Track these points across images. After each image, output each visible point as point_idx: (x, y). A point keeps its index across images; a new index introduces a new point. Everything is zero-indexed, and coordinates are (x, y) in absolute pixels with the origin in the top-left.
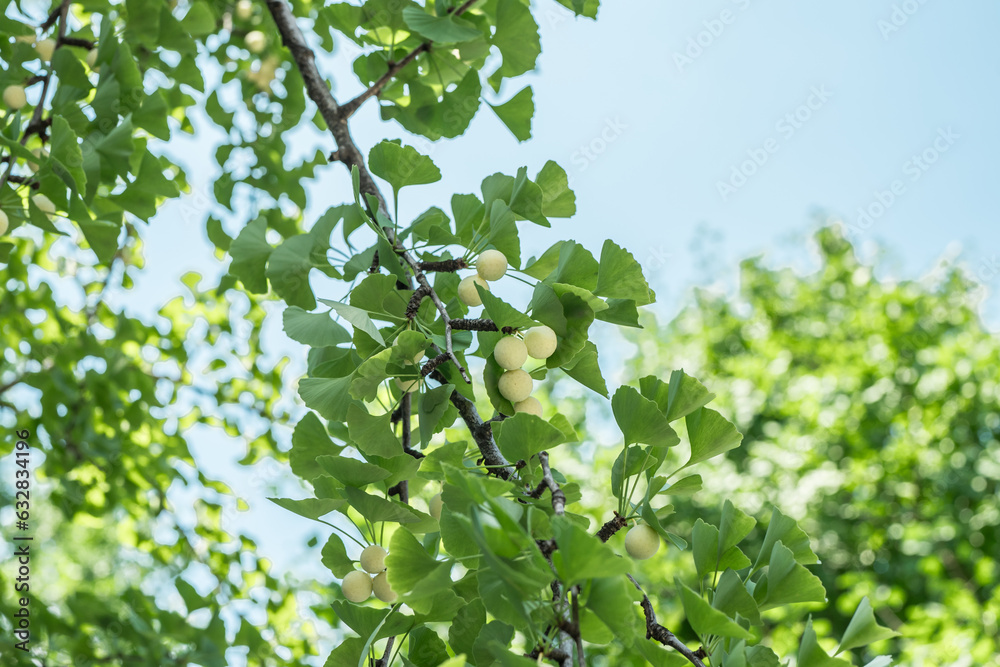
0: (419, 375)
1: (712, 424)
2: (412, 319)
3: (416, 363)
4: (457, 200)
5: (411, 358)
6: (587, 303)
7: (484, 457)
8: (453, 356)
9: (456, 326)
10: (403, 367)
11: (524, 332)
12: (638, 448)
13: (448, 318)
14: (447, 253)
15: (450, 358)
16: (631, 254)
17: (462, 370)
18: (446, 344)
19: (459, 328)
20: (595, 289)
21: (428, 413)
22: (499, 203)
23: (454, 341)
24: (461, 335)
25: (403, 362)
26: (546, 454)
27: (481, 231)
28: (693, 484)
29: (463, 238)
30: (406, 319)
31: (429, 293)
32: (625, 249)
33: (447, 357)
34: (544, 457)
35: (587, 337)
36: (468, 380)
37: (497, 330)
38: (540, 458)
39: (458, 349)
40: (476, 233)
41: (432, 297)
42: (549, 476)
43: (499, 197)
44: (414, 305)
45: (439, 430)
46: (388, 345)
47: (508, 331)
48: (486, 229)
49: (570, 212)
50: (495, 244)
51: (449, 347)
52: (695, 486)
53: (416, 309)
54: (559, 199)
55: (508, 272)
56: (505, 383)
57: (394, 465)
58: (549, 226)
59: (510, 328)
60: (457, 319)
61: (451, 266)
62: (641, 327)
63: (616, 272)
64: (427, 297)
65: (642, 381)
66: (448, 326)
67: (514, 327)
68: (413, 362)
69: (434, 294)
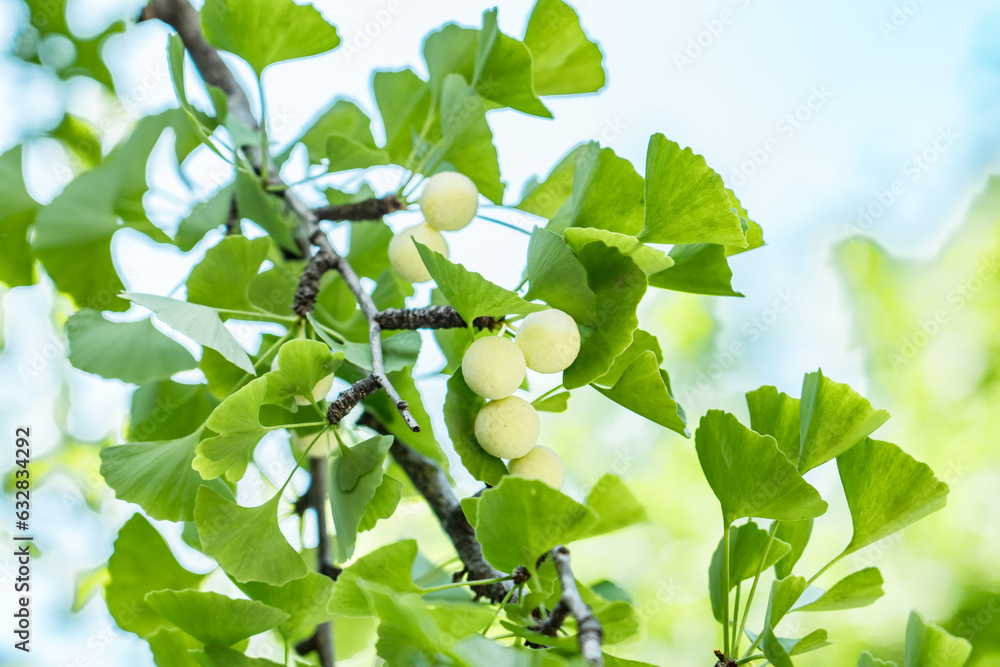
0: (325, 422)
1: (887, 469)
2: (305, 317)
3: (317, 399)
4: (382, 81)
5: (306, 392)
6: (630, 259)
7: (466, 569)
8: (385, 382)
9: (387, 323)
10: (294, 410)
11: (517, 324)
12: (751, 526)
13: (373, 311)
14: (365, 186)
15: (379, 386)
16: (700, 157)
17: (401, 407)
18: (372, 361)
19: (394, 327)
20: (642, 229)
21: (348, 492)
22: (453, 82)
23: (386, 353)
24: (401, 339)
25: (291, 401)
26: (564, 551)
27: (429, 136)
28: (864, 586)
29: (397, 152)
30: (294, 318)
31: (334, 265)
32: (688, 150)
33: (375, 384)
34: (562, 557)
35: (635, 323)
36: (413, 424)
37: (464, 325)
38: (555, 559)
39: (397, 366)
40: (419, 142)
41: (341, 271)
42: (571, 593)
43: (454, 71)
44: (308, 291)
45: (368, 525)
46: (263, 369)
47: (488, 324)
48: (435, 133)
49: (596, 83)
50: (453, 160)
51: (378, 363)
52: (869, 590)
53: (311, 298)
54: (571, 60)
55: (482, 212)
56: (486, 425)
57: (294, 597)
58: (549, 115)
59: (491, 319)
60: (390, 310)
61: (372, 210)
62: (740, 295)
63: (676, 195)
64: (332, 274)
65: (751, 398)
66: (374, 325)
67: (497, 316)
68: (310, 398)
69: (346, 267)
